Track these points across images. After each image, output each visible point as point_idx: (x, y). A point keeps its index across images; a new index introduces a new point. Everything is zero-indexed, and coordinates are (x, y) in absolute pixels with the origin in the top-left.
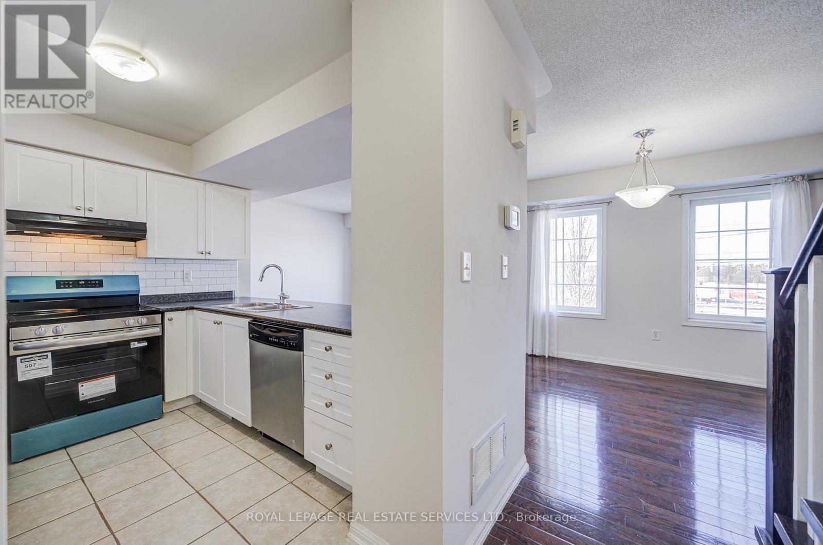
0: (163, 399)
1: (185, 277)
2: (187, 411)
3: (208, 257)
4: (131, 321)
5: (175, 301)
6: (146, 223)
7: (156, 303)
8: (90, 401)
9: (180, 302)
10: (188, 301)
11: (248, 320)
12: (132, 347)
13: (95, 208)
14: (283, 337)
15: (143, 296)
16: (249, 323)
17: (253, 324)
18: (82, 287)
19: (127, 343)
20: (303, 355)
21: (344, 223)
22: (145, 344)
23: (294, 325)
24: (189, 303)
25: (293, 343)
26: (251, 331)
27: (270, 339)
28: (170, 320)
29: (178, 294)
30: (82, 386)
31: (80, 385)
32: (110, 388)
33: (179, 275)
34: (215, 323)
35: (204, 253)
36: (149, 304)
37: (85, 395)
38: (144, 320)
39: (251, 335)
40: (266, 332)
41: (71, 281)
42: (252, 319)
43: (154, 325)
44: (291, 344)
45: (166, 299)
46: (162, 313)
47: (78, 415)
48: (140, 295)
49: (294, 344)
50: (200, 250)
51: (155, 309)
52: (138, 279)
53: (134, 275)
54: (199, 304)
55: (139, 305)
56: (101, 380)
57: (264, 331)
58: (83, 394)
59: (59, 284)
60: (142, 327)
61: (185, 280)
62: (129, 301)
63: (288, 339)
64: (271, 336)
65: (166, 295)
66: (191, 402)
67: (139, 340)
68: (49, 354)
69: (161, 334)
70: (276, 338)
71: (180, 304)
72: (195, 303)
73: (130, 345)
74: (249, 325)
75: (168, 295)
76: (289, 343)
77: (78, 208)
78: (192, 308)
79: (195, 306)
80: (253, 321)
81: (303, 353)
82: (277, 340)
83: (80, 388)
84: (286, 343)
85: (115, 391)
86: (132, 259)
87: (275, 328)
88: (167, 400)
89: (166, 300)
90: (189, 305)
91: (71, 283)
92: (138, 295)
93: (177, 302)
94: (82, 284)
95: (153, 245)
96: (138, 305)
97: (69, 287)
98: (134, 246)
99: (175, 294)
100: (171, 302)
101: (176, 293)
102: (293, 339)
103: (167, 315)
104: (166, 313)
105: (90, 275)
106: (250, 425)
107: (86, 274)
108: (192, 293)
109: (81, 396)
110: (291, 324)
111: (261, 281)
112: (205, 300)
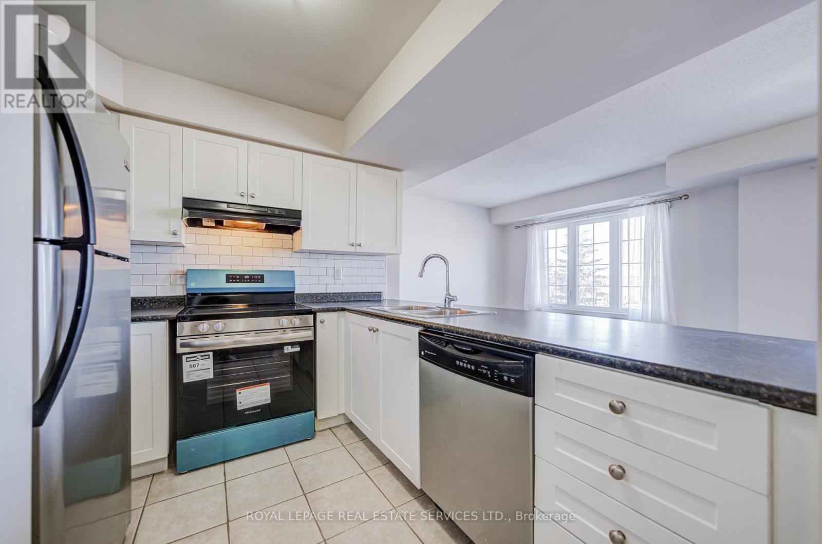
0: (315, 415)
1: (336, 275)
2: (338, 432)
3: (359, 250)
4: (285, 321)
5: (326, 301)
6: (300, 211)
7: (310, 303)
8: (246, 411)
9: (331, 302)
10: (339, 302)
11: (418, 329)
12: (286, 351)
13: (257, 195)
14: (484, 363)
15: (299, 294)
16: (420, 334)
17: (424, 335)
18: (247, 282)
19: (281, 346)
20: (534, 404)
21: (490, 219)
22: (298, 349)
23: (509, 343)
24: (340, 303)
25: (509, 378)
26: (423, 346)
27: (458, 363)
28: (322, 322)
29: (330, 293)
30: (240, 393)
31: (238, 392)
32: (265, 398)
33: (331, 272)
34: (370, 330)
35: (355, 245)
36: (303, 303)
37: (242, 404)
38: (296, 320)
39: (423, 353)
40: (449, 349)
41: (238, 275)
42: (422, 328)
43: (306, 328)
44: (506, 378)
45: (319, 298)
46: (314, 313)
47: (236, 426)
48: (295, 293)
49: (512, 380)
50: (351, 242)
51: (308, 308)
52: (294, 275)
53: (291, 270)
54: (349, 305)
55: (295, 303)
56: (257, 388)
57: (446, 349)
58: (240, 403)
59: (230, 278)
60: (295, 329)
61: (336, 277)
62: (285, 298)
63: (497, 368)
64: (461, 359)
65: (318, 294)
66: (342, 421)
67: (292, 344)
68: (211, 354)
69: (313, 339)
70: (470, 362)
71: (331, 304)
72: (345, 303)
73: (283, 349)
74: (420, 337)
75: (321, 294)
76: (501, 377)
77: (243, 194)
78: (343, 310)
79: (347, 307)
80: (424, 331)
81: (534, 401)
82: (473, 368)
83: (238, 396)
84: (492, 374)
85: (269, 402)
86: (289, 253)
87: (469, 346)
88: (319, 417)
89: (318, 300)
90: (340, 305)
91: (238, 277)
92: (294, 292)
93: (328, 302)
94: (247, 279)
95: (307, 236)
96: (293, 304)
97: (236, 282)
98: (291, 239)
99: (326, 293)
100: (322, 302)
101: (328, 292)
102: (512, 371)
103: (320, 316)
104: (317, 314)
105: (254, 269)
106: (419, 487)
107: (251, 268)
108: (342, 293)
109: (238, 404)
110: (503, 342)
111: (421, 277)
112: (354, 301)
